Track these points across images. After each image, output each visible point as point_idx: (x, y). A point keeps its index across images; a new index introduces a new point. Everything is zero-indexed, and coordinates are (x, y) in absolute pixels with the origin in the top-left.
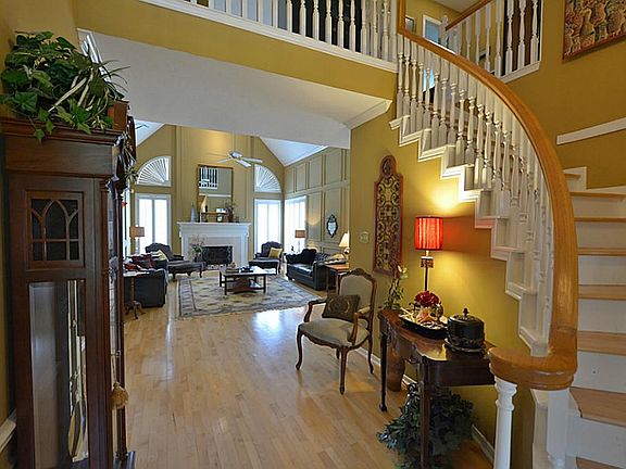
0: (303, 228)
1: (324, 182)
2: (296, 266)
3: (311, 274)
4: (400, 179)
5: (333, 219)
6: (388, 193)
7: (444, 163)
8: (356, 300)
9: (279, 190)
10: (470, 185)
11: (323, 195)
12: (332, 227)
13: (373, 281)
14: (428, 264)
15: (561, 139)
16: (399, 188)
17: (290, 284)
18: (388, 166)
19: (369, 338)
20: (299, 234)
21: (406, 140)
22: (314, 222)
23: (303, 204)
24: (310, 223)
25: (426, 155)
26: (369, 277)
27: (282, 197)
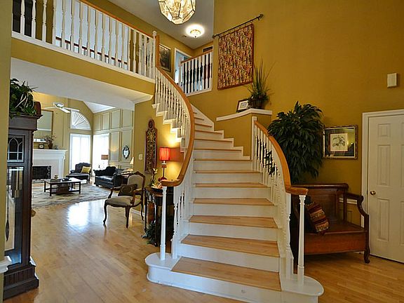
0: (107, 154)
1: (121, 125)
2: (102, 177)
3: (112, 181)
4: (156, 130)
5: (127, 148)
6: (151, 137)
7: (172, 126)
8: (136, 186)
9: (89, 128)
10: (179, 136)
11: (121, 134)
12: (126, 153)
13: (144, 177)
14: (164, 167)
15: (218, 119)
16: (155, 134)
17: (97, 188)
18: (151, 124)
19: (141, 203)
20: (104, 157)
21: (158, 114)
22: (115, 149)
23: (107, 139)
24: (112, 150)
25: (166, 122)
26: (142, 175)
27: (92, 133)
